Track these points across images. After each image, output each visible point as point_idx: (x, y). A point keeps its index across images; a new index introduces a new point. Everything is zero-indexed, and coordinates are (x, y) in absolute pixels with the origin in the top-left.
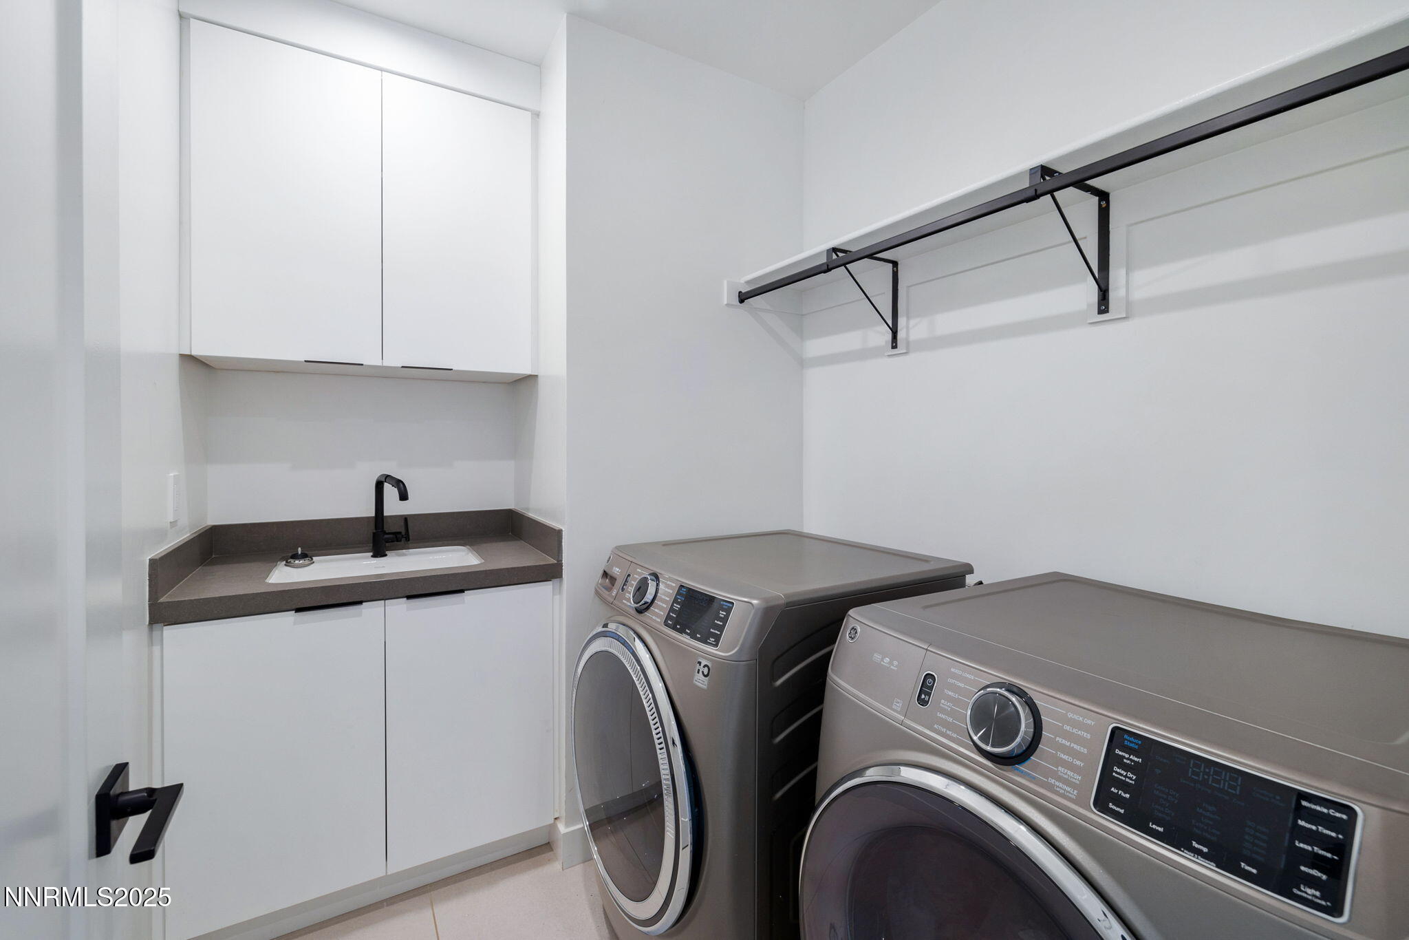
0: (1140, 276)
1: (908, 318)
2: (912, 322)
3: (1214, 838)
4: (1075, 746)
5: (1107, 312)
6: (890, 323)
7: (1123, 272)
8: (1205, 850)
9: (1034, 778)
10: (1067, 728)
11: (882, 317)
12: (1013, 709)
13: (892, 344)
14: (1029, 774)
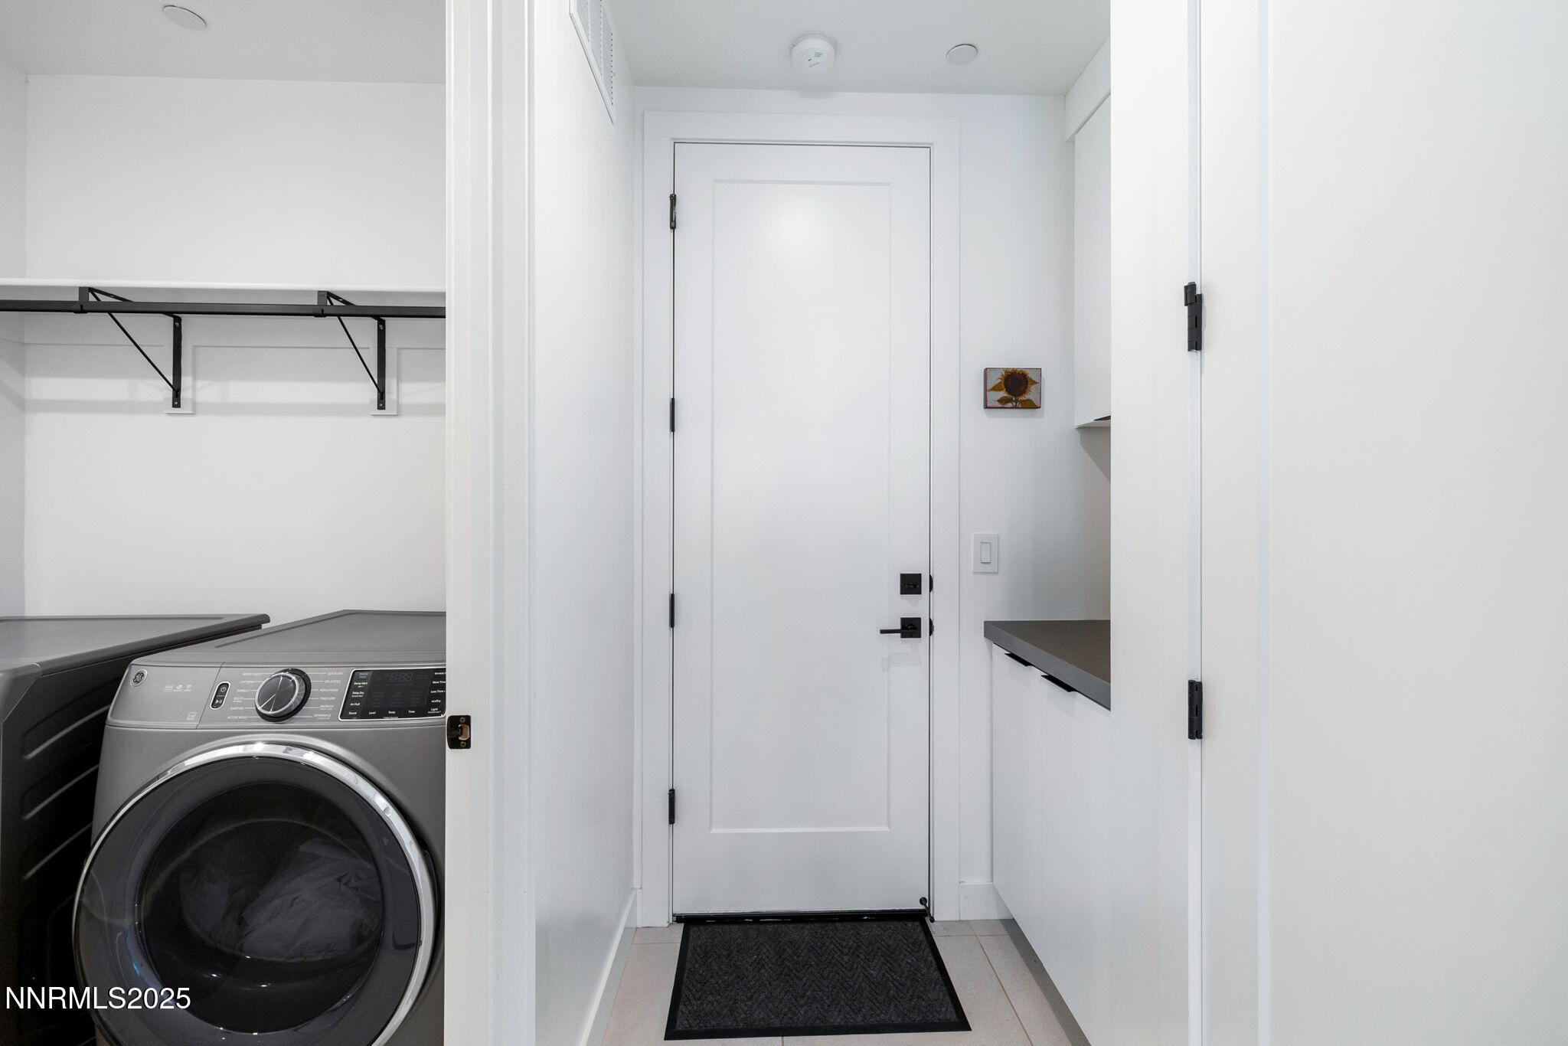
0: (407, 388)
1: (195, 378)
2: (199, 384)
3: (416, 706)
4: (331, 690)
5: (384, 409)
6: (171, 380)
7: (395, 381)
8: (394, 713)
9: (304, 719)
10: (327, 681)
11: (160, 373)
12: (292, 685)
13: (173, 403)
14: (301, 718)
